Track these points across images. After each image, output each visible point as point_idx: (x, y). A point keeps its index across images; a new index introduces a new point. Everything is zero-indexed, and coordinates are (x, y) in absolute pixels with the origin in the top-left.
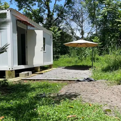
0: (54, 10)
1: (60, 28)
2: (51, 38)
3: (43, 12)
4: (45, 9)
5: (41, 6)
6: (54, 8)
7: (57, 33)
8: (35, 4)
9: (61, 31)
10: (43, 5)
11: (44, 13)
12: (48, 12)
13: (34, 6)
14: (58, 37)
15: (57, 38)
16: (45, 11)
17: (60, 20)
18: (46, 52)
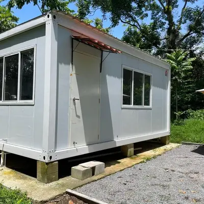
0: (181, 19)
1: (195, 52)
2: (166, 75)
3: (161, 27)
4: (164, 21)
5: (157, 16)
6: (182, 15)
7: (184, 64)
8: (147, 15)
9: (193, 59)
10: (160, 14)
11: (161, 29)
12: (169, 24)
13: (145, 18)
14: (186, 72)
15: (183, 75)
16: (163, 24)
17: (194, 37)
18: (151, 109)
